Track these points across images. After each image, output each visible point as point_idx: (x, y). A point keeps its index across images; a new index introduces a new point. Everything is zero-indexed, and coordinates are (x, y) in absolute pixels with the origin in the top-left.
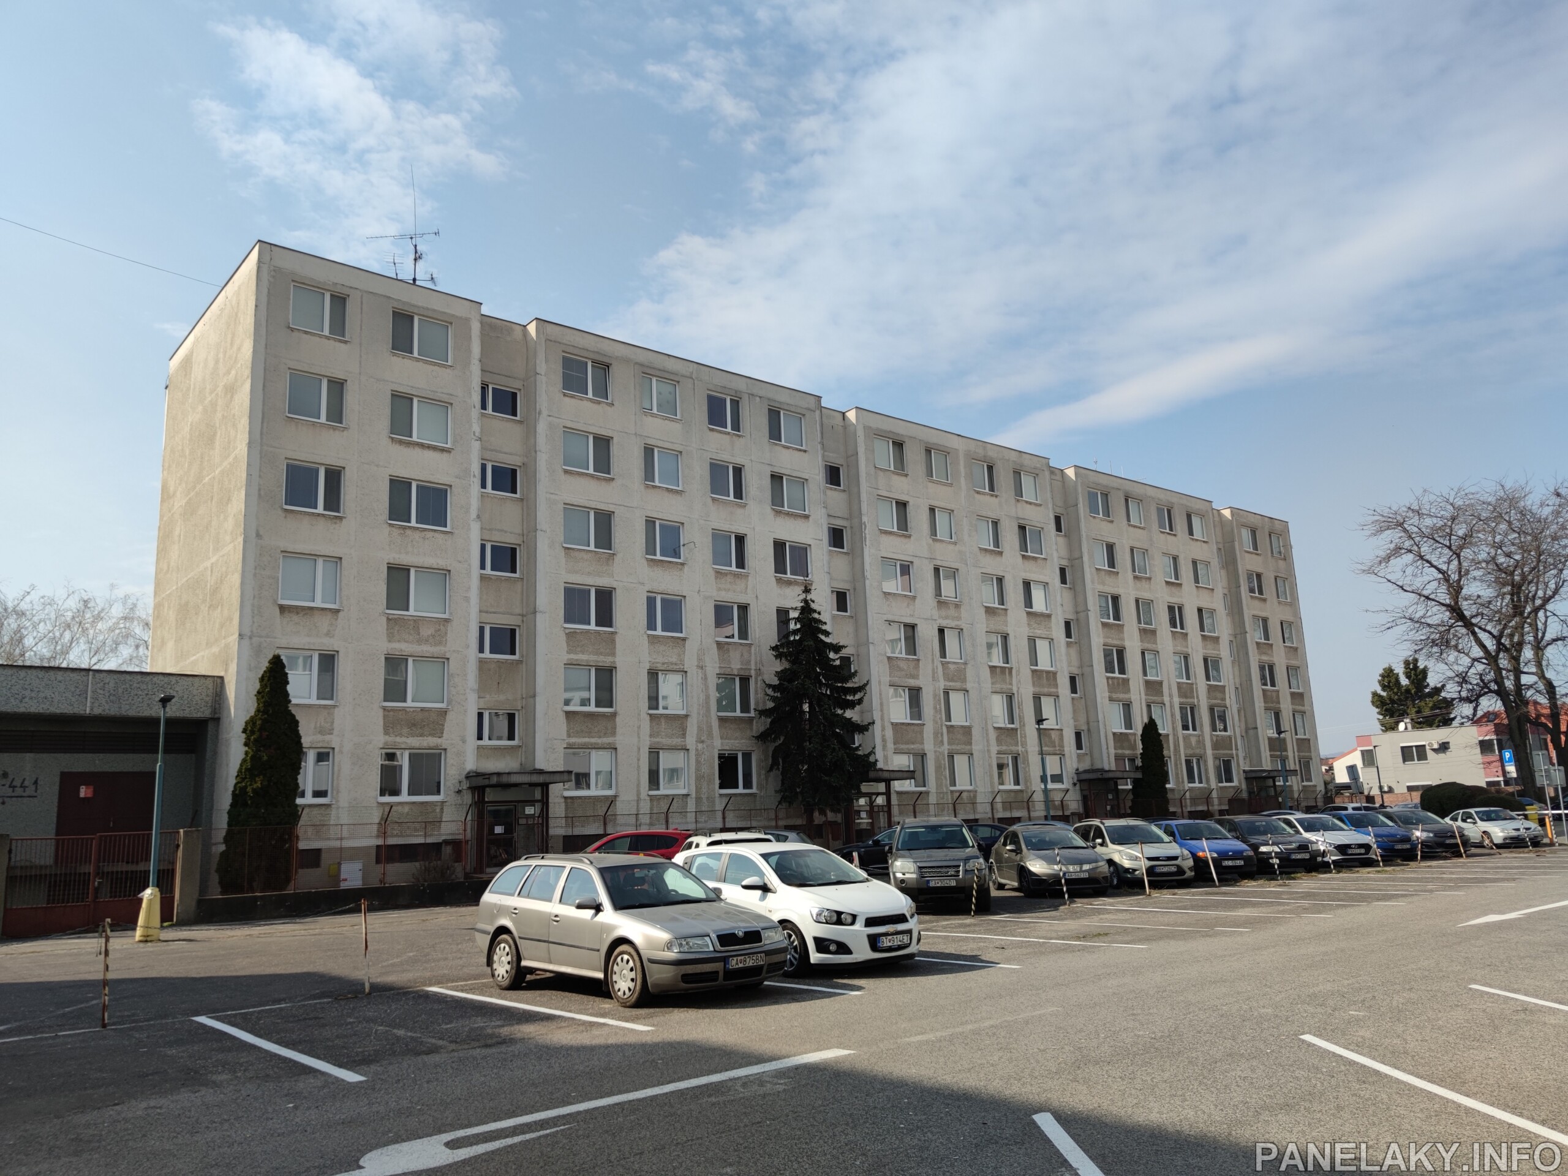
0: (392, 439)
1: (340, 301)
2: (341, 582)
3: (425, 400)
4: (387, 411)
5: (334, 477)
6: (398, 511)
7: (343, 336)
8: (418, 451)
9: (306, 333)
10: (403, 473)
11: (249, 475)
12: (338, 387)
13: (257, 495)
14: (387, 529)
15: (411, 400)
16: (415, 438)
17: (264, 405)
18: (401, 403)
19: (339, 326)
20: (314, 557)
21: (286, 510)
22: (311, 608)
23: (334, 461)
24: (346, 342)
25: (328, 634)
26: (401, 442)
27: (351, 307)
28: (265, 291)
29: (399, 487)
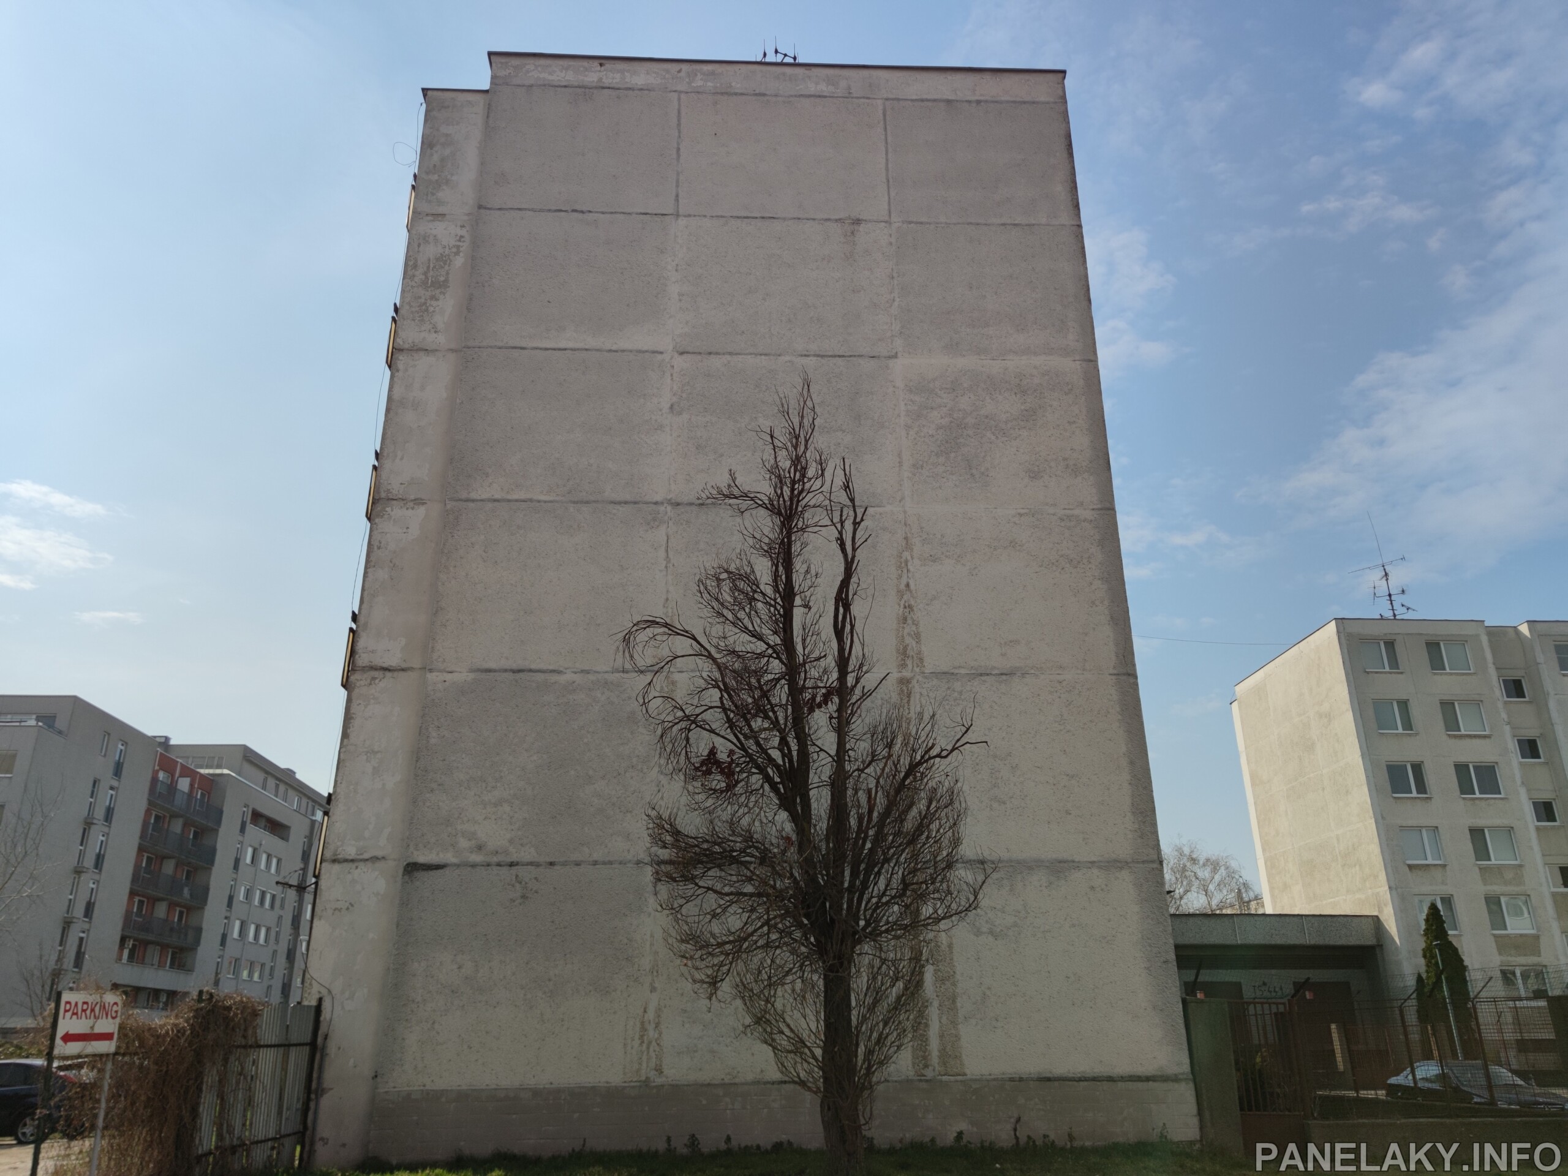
0: (1449, 735)
1: (1390, 645)
2: (1441, 844)
3: (1463, 702)
4: (1440, 716)
5: (1417, 768)
6: (1465, 787)
7: (1398, 668)
8: (1468, 741)
9: (1377, 673)
10: (1462, 759)
11: (1367, 777)
12: (1404, 705)
13: (1375, 789)
14: (1462, 802)
15: (1453, 704)
16: (1463, 732)
17: (1364, 727)
18: (1447, 707)
19: (1394, 663)
20: (1419, 828)
21: (1395, 798)
22: (1428, 865)
23: (1416, 758)
24: (1402, 673)
25: (1443, 883)
26: (1455, 737)
27: (1399, 649)
28: (1346, 651)
29: (1461, 769)
